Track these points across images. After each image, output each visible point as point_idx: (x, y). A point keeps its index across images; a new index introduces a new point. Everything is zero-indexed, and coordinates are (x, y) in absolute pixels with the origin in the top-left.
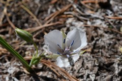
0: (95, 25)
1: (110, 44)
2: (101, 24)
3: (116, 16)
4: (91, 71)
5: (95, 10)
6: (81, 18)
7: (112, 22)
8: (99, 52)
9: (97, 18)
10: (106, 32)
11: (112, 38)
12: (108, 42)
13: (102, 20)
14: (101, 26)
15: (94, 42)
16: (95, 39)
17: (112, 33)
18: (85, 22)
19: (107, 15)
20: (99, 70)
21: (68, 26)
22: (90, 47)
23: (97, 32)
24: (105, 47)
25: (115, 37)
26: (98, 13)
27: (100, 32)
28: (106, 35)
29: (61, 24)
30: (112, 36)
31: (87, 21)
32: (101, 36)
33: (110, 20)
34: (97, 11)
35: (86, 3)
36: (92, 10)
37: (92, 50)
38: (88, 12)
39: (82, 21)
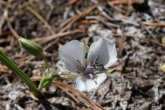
0: (128, 34)
1: (148, 60)
2: (136, 33)
3: (156, 22)
4: (122, 96)
5: (128, 14)
6: (109, 24)
7: (151, 30)
8: (132, 71)
9: (130, 25)
10: (143, 44)
11: (151, 53)
12: (145, 57)
13: (137, 27)
14: (136, 35)
15: (126, 57)
16: (128, 53)
17: (151, 45)
18: (114, 30)
19: (144, 20)
20: (132, 95)
21: (91, 35)
22: (120, 64)
23: (130, 44)
24: (140, 64)
25: (154, 50)
26: (132, 18)
27: (135, 43)
28: (143, 48)
29: (81, 33)
30: (150, 49)
31: (116, 28)
32: (136, 49)
33: (147, 28)
34: (130, 15)
35: (115, 5)
36: (124, 14)
37: (124, 69)
38: (118, 17)
39: (110, 29)
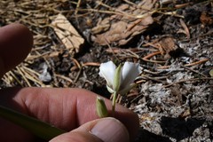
0: (177, 81)
1: (207, 96)
2: (184, 77)
3: (196, 60)
4: (202, 136)
5: (167, 62)
6: (156, 78)
7: (195, 69)
8: (199, 110)
9: (176, 72)
10: (195, 84)
11: (207, 88)
12: (204, 94)
13: (182, 72)
14: (185, 79)
15: (187, 101)
16: (188, 97)
17: (202, 82)
18: (164, 82)
19: (185, 63)
20: (210, 131)
21: (146, 94)
22: (186, 109)
23: (185, 88)
24: (203, 102)
25: (208, 85)
26: (173, 65)
27: (189, 86)
28: (197, 87)
29: (135, 96)
30: (204, 86)
31: (165, 79)
32: (192, 90)
33: (192, 68)
34: (170, 64)
35: (149, 59)
36: (163, 65)
37: (191, 112)
38: (161, 69)
39: (159, 83)
